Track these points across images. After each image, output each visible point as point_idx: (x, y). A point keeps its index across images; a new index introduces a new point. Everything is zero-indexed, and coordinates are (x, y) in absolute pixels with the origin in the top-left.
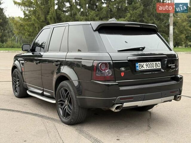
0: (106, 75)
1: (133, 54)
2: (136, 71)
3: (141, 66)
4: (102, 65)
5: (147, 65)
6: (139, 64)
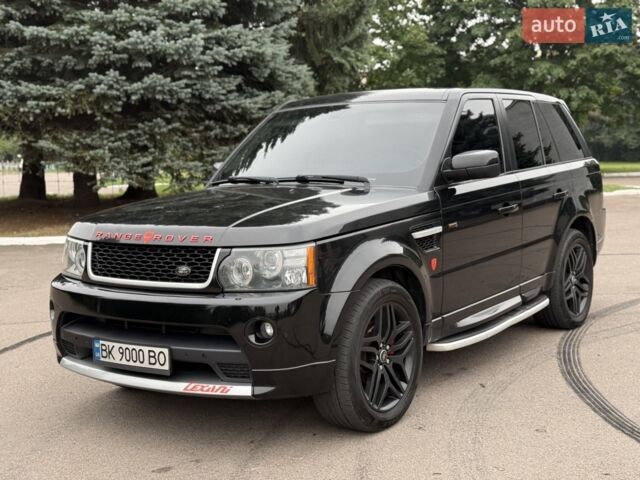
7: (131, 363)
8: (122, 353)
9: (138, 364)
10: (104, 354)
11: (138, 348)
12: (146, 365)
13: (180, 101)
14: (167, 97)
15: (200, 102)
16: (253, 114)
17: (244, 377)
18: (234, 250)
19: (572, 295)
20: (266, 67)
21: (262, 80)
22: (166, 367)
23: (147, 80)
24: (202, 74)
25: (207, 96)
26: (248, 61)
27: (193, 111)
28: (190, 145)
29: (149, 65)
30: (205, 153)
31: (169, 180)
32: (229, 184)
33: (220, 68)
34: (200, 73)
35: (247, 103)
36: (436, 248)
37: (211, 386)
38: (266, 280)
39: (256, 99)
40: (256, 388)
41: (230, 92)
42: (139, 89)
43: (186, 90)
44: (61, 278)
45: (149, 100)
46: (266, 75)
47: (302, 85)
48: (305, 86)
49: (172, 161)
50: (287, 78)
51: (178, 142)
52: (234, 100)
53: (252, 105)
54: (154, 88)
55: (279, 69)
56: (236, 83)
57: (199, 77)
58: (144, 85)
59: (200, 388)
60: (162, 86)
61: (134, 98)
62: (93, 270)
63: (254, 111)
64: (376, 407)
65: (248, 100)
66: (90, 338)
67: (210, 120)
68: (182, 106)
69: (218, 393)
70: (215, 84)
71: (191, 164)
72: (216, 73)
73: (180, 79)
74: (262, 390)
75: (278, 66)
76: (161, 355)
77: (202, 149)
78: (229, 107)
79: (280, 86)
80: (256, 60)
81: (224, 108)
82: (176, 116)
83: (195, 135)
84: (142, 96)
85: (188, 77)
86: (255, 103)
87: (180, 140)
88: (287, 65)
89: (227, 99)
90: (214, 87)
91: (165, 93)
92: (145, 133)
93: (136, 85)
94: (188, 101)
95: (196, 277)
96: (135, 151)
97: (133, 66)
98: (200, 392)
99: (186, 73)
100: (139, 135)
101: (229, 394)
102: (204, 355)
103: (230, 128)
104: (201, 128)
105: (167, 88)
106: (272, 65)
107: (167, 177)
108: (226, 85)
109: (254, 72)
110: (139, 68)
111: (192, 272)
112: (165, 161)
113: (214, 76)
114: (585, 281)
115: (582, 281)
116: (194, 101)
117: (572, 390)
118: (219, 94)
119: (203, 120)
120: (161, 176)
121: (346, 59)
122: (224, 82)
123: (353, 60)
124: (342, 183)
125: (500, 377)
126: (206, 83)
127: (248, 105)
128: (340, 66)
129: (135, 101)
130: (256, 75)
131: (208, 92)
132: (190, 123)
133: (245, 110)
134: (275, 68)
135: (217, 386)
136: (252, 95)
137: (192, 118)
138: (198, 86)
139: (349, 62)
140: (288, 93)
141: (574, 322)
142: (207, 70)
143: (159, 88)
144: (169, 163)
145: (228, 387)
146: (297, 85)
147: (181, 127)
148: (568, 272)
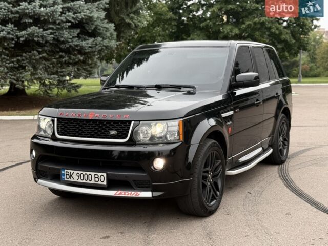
7: (84, 181)
8: (79, 176)
9: (88, 182)
10: (68, 177)
11: (88, 173)
12: (93, 182)
13: (47, 42)
14: (40, 39)
15: (57, 42)
16: (85, 49)
17: (147, 188)
18: (141, 122)
19: (281, 147)
20: (92, 24)
21: (90, 31)
22: (105, 183)
23: (30, 30)
24: (60, 27)
25: (62, 39)
26: (84, 21)
27: (53, 47)
28: (51, 66)
29: (31, 21)
30: (59, 70)
31: (39, 85)
32: (116, 88)
33: (70, 24)
34: (58, 26)
35: (83, 43)
36: (230, 122)
37: (130, 192)
38: (157, 138)
39: (87, 42)
40: (154, 193)
41: (73, 37)
42: (25, 35)
43: (50, 36)
44: (35, 137)
45: (29, 40)
46: (93, 29)
47: (110, 34)
48: (111, 35)
49: (41, 74)
50: (103, 30)
51: (45, 64)
52: (76, 42)
53: (86, 45)
54: (33, 34)
55: (99, 26)
56: (77, 33)
57: (58, 29)
58: (28, 33)
59: (123, 193)
60: (38, 33)
61: (22, 39)
62: (58, 133)
63: (86, 48)
64: (208, 204)
65: (84, 42)
66: (58, 169)
67: (62, 52)
68: (48, 44)
69: (134, 196)
70: (66, 33)
71: (52, 76)
72: (67, 27)
73: (47, 30)
74: (157, 194)
75: (99, 24)
76: (102, 177)
77: (58, 69)
78: (74, 46)
79: (100, 35)
80: (87, 21)
81: (70, 46)
82: (44, 50)
83: (54, 60)
84: (26, 38)
85: (52, 29)
86: (88, 44)
87: (46, 63)
88: (103, 23)
89: (72, 41)
90: (66, 34)
91: (39, 37)
92: (27, 59)
93: (24, 32)
94: (51, 42)
95: (120, 136)
96: (21, 69)
97: (22, 22)
98: (123, 196)
99: (51, 26)
100: (23, 60)
101: (140, 196)
102: (126, 176)
103: (73, 57)
104: (57, 57)
105: (41, 35)
106: (96, 23)
107: (38, 84)
108: (72, 34)
109: (86, 27)
110: (25, 22)
111: (118, 134)
112: (37, 75)
113: (66, 28)
114: (286, 140)
115: (285, 140)
116: (54, 42)
117: (294, 194)
118: (68, 38)
119: (58, 52)
120: (35, 83)
121: (132, 21)
122: (71, 32)
123: (136, 21)
124: (181, 88)
125: (256, 188)
126: (61, 32)
127: (83, 45)
128: (129, 24)
129: (22, 41)
130: (88, 29)
131: (62, 37)
132: (51, 54)
133: (82, 47)
134: (97, 25)
135: (133, 192)
136: (85, 40)
137: (52, 51)
138: (57, 34)
139: (134, 22)
140: (104, 39)
141: (282, 161)
142: (62, 25)
143: (36, 34)
144: (40, 76)
145: (139, 193)
146: (108, 35)
147: (47, 56)
148: (280, 135)
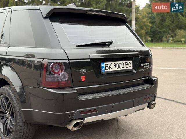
0: (60, 80)
1: (97, 50)
2: (101, 74)
3: (107, 66)
4: (54, 66)
5: (115, 65)
6: (105, 64)
